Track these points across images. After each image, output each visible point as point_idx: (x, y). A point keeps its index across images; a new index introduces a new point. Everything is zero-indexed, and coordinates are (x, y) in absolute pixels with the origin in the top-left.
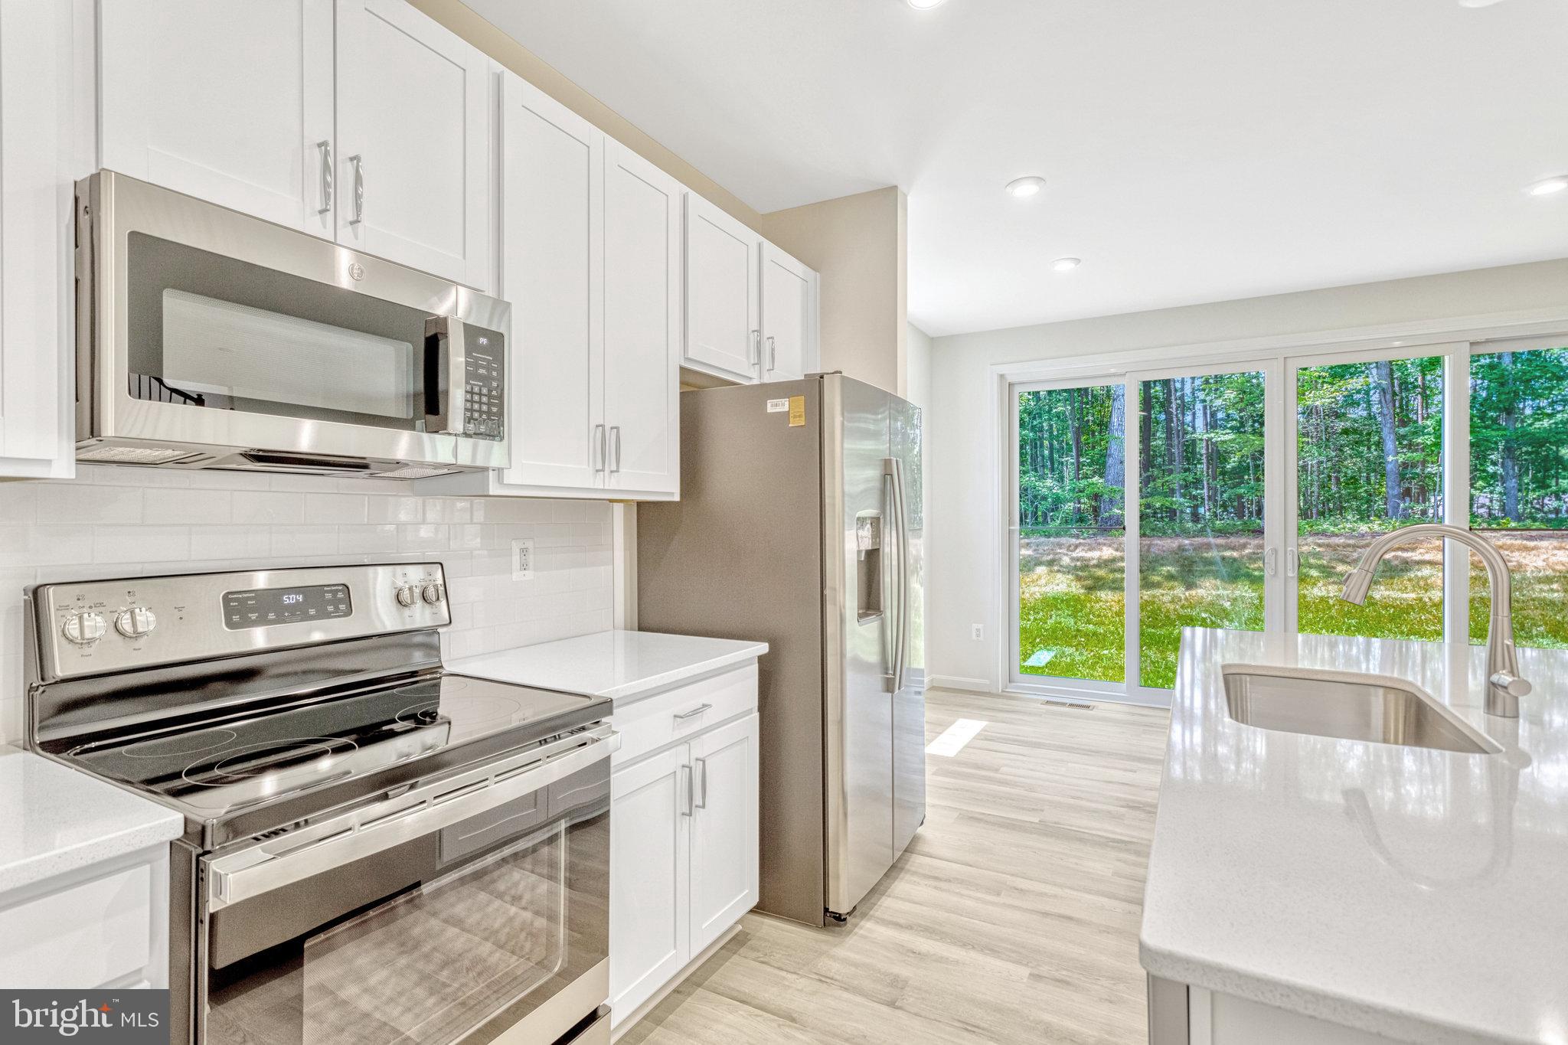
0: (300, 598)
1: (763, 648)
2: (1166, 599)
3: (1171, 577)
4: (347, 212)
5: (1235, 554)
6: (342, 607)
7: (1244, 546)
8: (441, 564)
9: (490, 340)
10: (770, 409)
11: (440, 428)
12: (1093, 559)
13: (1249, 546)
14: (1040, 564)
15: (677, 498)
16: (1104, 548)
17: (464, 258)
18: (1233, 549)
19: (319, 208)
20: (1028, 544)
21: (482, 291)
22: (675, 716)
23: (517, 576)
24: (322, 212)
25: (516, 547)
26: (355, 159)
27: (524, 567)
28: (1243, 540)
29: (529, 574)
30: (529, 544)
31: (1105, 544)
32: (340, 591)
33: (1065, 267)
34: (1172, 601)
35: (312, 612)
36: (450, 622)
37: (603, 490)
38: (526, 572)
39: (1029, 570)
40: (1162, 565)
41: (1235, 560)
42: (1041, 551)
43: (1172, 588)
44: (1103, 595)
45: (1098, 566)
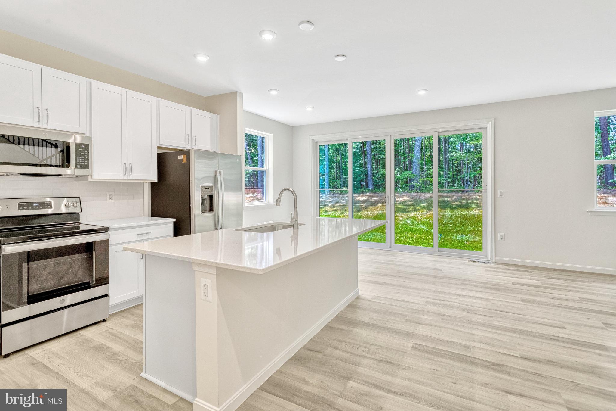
0: (38, 204)
1: (174, 220)
2: (419, 216)
3: (424, 208)
4: (45, 120)
5: (449, 199)
6: (49, 207)
7: (453, 196)
8: (80, 198)
9: (85, 146)
10: (179, 158)
11: (68, 167)
12: (399, 201)
13: (455, 196)
14: (379, 203)
15: (156, 181)
16: (404, 197)
17: (80, 126)
18: (449, 197)
19: (38, 121)
20: (377, 196)
21: (84, 134)
22: (138, 234)
23: (109, 201)
24: (39, 122)
25: (108, 194)
26: (47, 109)
27: (111, 199)
28: (453, 194)
29: (113, 201)
30: (113, 193)
31: (404, 196)
32: (49, 203)
33: (309, 109)
34: (421, 217)
35: (41, 207)
36: (81, 211)
37: (127, 180)
38: (112, 201)
39: (375, 205)
40: (422, 203)
41: (448, 201)
42: (381, 198)
43: (422, 212)
44: (398, 215)
45: (400, 204)
